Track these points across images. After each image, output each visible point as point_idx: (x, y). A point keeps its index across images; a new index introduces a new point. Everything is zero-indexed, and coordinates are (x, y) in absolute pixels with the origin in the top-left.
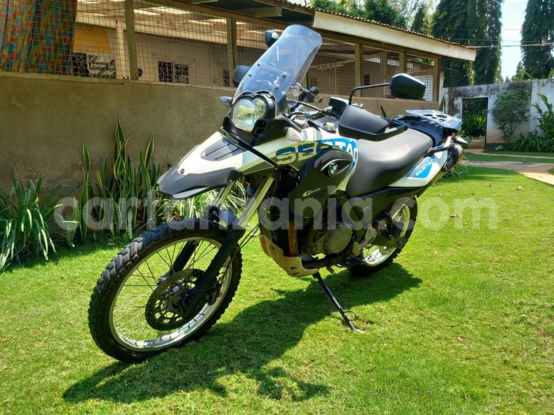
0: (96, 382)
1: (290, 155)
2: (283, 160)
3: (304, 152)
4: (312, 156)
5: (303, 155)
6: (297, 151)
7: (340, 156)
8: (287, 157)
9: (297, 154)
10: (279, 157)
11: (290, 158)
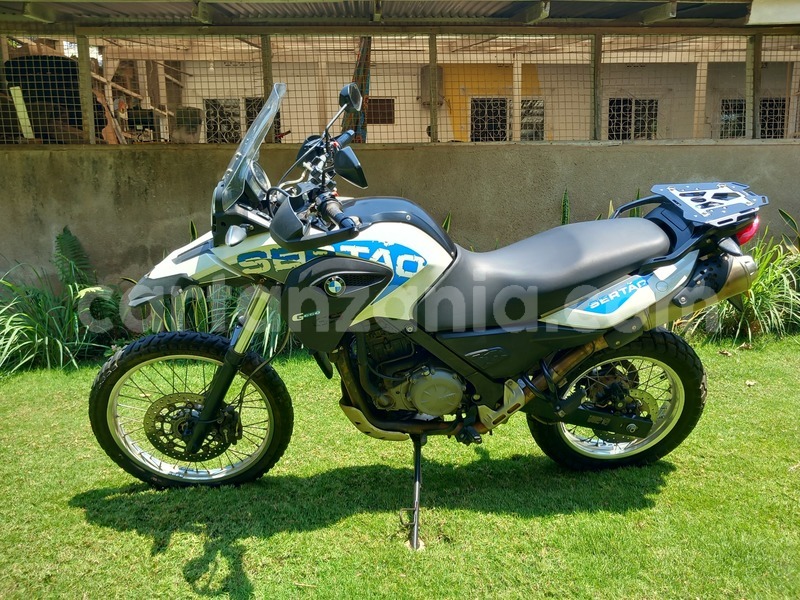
0: (105, 495)
1: (260, 262)
2: (251, 268)
3: (282, 258)
4: (298, 265)
5: (282, 263)
6: (269, 256)
7: (351, 267)
8: (255, 264)
9: (270, 261)
10: (242, 264)
11: (262, 266)
